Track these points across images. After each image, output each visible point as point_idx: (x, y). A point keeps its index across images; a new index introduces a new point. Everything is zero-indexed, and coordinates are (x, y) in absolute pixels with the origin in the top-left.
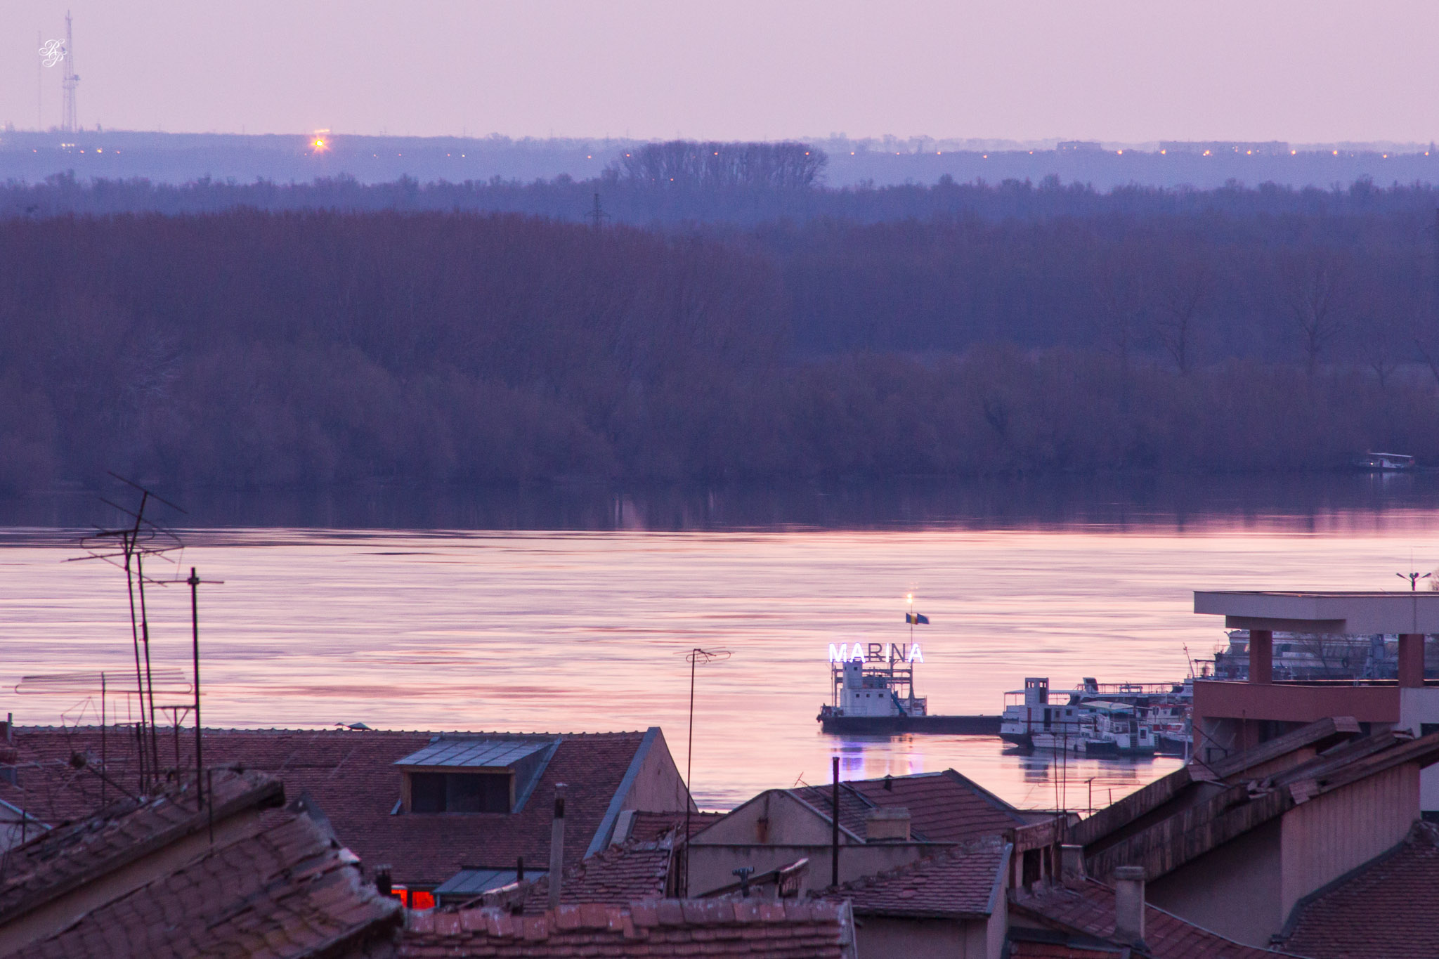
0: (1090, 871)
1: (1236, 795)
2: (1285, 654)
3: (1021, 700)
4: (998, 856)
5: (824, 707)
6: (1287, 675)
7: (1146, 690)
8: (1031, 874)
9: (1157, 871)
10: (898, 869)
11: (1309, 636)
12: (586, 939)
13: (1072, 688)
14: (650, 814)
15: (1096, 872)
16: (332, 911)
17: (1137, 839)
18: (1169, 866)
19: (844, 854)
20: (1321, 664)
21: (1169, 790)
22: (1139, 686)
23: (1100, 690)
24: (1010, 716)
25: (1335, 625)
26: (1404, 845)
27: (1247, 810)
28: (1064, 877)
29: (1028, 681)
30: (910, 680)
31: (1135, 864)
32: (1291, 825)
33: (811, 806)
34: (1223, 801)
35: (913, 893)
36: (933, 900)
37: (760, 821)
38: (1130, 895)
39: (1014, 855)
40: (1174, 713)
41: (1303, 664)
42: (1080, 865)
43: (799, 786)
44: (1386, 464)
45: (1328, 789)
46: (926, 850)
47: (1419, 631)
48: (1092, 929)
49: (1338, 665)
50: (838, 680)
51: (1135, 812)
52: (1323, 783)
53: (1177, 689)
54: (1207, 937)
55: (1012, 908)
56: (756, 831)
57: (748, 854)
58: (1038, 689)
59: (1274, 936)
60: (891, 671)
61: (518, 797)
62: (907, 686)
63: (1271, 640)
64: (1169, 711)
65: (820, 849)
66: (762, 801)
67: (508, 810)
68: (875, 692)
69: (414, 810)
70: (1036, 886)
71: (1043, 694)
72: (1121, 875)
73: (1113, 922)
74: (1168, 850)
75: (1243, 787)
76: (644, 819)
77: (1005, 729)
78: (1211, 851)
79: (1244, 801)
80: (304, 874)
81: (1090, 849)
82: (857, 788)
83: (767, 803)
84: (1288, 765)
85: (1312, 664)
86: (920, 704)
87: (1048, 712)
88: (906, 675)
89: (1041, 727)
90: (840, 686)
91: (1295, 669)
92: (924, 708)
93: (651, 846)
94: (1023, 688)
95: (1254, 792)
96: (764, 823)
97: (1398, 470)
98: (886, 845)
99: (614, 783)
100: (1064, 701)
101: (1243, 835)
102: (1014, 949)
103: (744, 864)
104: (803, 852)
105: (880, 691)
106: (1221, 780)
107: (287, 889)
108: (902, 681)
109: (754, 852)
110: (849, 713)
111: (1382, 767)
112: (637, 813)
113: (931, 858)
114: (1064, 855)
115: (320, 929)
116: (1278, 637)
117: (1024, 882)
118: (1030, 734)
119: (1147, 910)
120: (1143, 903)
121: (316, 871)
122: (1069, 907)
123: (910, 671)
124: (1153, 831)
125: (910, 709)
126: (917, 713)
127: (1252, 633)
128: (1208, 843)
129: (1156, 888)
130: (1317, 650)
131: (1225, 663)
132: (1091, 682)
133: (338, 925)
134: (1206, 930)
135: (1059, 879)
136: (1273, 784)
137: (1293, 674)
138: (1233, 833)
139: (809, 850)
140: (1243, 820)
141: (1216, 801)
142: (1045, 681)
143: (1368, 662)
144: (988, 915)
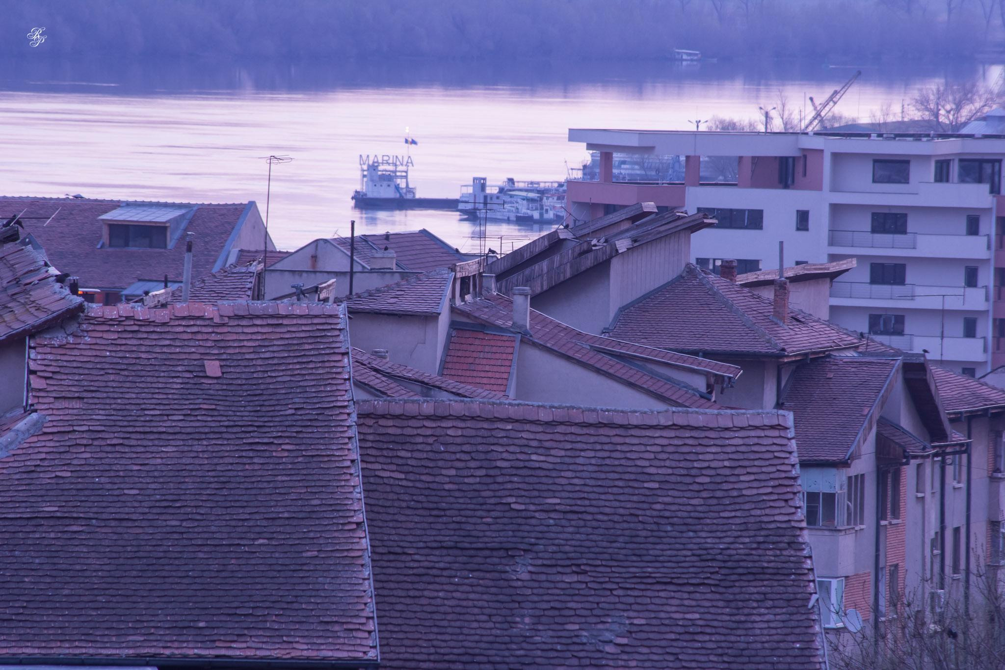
0: (500, 290)
1: (585, 247)
2: (623, 166)
3: (470, 190)
4: (445, 280)
5: (356, 192)
6: (624, 178)
7: (542, 185)
8: (464, 291)
9: (538, 290)
10: (387, 286)
11: (636, 156)
12: (192, 323)
13: (500, 184)
14: (249, 252)
15: (503, 289)
16: (42, 303)
17: (527, 271)
18: (545, 288)
19: (356, 277)
20: (643, 172)
21: (546, 243)
22: (538, 183)
23: (516, 184)
24: (464, 199)
25: (650, 149)
26: (681, 277)
27: (591, 256)
28: (484, 293)
29: (474, 179)
30: (406, 177)
31: (526, 286)
32: (615, 264)
33: (342, 249)
34: (577, 250)
35: (396, 300)
36: (407, 304)
37: (312, 257)
38: (521, 303)
39: (455, 279)
40: (558, 199)
41: (633, 172)
42: (493, 286)
43: (336, 237)
44: (685, 57)
45: (638, 245)
46: (404, 275)
47: (697, 154)
48: (499, 322)
49: (654, 173)
50: (364, 176)
51: (527, 256)
52: (635, 241)
53: (561, 185)
54: (566, 329)
55: (453, 310)
56: (310, 263)
57: (301, 276)
58: (481, 184)
59: (605, 329)
60: (395, 172)
61: (171, 239)
62: (404, 180)
63: (612, 157)
64: (555, 198)
65: (344, 273)
66: (313, 246)
67: (165, 247)
68: (385, 183)
69: (110, 245)
70: (468, 297)
71: (483, 187)
72: (517, 292)
73: (511, 319)
74: (545, 278)
75: (589, 243)
76: (245, 254)
77: (461, 206)
78: (569, 279)
79: (589, 250)
80: (28, 281)
81: (499, 278)
82: (369, 239)
83: (317, 246)
84: (615, 230)
85: (638, 172)
86: (410, 190)
87: (486, 197)
88: (404, 174)
89: (481, 206)
90: (365, 179)
91: (629, 174)
92: (414, 193)
93: (243, 270)
94: (471, 183)
95: (595, 245)
96: (314, 258)
97: (692, 60)
98: (381, 272)
99: (228, 233)
100: (495, 191)
101: (587, 270)
102: (454, 333)
103: (298, 281)
104: (333, 275)
105: (389, 183)
106: (576, 238)
107: (17, 290)
108: (402, 177)
109: (304, 275)
110: (370, 195)
111: (669, 232)
112: (241, 251)
113: (407, 280)
114: (484, 280)
115: (36, 313)
116: (617, 157)
117: (461, 296)
118: (475, 209)
119: (531, 312)
120: (529, 308)
121: (35, 279)
122: (486, 310)
123: (406, 172)
124: (536, 267)
125: (406, 194)
126: (409, 196)
127: (601, 153)
128: (568, 275)
129: (537, 300)
130: (641, 165)
131: (587, 171)
132: (511, 180)
133: (46, 311)
134: (565, 324)
135: (481, 294)
136: (606, 241)
137: (627, 178)
138: (583, 269)
139: (337, 274)
140: (588, 261)
141: (573, 251)
142: (484, 179)
143: (670, 172)
144: (439, 314)
